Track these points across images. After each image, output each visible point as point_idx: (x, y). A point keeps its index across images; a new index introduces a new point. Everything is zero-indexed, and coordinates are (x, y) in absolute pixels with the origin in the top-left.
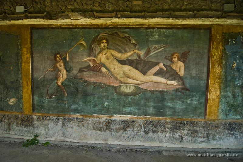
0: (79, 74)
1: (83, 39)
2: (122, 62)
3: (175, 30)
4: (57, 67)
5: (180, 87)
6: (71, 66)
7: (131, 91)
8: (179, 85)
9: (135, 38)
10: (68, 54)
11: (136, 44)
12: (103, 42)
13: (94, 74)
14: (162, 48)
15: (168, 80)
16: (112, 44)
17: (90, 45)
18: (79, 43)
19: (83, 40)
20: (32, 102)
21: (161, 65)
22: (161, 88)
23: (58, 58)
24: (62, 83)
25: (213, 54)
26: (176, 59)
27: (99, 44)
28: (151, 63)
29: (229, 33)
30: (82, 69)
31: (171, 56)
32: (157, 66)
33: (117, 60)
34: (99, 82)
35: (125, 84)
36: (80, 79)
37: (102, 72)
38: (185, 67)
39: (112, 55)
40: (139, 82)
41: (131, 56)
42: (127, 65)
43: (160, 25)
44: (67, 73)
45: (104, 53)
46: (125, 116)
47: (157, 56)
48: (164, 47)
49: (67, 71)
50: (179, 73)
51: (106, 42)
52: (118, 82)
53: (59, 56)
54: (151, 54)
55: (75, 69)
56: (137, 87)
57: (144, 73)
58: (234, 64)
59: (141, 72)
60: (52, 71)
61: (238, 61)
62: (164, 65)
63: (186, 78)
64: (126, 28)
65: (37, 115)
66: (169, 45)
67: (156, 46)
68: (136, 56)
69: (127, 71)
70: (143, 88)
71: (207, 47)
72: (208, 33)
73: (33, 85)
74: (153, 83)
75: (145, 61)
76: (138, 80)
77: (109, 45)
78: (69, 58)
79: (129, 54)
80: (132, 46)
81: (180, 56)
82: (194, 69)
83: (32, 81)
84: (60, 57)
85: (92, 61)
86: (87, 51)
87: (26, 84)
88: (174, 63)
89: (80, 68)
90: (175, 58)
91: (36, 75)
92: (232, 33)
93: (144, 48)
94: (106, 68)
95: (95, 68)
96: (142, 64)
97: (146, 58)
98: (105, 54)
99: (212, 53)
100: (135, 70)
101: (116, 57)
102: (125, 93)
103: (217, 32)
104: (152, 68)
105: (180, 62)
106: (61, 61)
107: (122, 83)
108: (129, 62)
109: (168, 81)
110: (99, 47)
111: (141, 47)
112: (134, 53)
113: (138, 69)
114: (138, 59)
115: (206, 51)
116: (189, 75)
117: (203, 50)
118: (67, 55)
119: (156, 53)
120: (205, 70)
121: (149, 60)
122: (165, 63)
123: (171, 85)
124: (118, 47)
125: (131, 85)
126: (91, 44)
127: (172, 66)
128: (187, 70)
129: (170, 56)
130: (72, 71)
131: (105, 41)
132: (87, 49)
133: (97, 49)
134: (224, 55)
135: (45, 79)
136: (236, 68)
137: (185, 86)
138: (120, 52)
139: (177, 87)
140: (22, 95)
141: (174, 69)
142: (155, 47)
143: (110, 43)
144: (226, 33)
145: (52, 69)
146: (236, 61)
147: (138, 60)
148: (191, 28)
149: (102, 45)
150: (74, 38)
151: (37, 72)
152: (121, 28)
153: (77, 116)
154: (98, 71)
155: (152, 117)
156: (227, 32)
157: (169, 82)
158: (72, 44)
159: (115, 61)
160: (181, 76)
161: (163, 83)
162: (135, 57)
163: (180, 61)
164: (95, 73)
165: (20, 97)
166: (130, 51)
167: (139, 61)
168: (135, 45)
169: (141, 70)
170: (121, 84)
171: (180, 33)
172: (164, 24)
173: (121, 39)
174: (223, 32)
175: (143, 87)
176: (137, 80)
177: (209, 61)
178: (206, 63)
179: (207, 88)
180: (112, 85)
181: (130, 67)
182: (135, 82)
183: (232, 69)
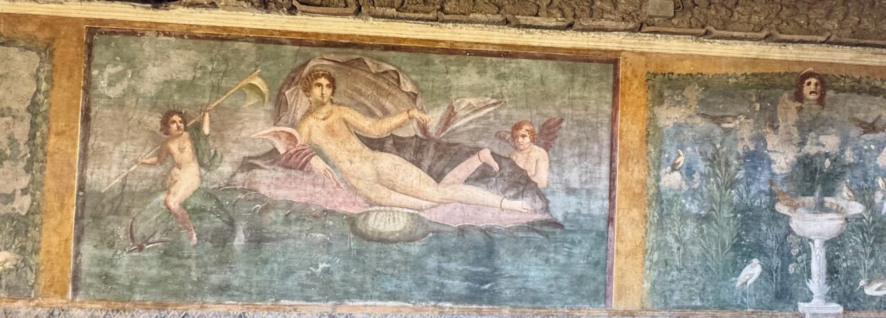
0: (240, 177)
1: (259, 71)
2: (376, 144)
3: (524, 60)
4: (169, 153)
5: (539, 217)
6: (215, 152)
7: (398, 228)
8: (535, 211)
9: (414, 77)
10: (210, 116)
11: (416, 95)
12: (320, 85)
13: (289, 176)
14: (487, 106)
15: (505, 197)
16: (345, 91)
17: (280, 90)
18: (245, 82)
19: (260, 75)
20: (75, 263)
21: (486, 155)
22: (487, 219)
23: (174, 126)
24: (184, 205)
25: (625, 130)
26: (527, 139)
27: (307, 90)
28: (456, 148)
29: (664, 74)
30: (251, 161)
31: (512, 130)
32: (475, 158)
33: (358, 136)
34: (303, 200)
35: (382, 208)
36: (244, 191)
37: (314, 172)
38: (550, 162)
39: (346, 123)
40: (421, 201)
41: (400, 126)
42: (390, 152)
43: (484, 46)
44: (203, 171)
45: (322, 117)
46: (379, 303)
47: (473, 131)
48: (494, 104)
49: (201, 165)
50: (534, 179)
51: (327, 85)
52: (360, 200)
53: (180, 119)
54: (458, 124)
55: (227, 158)
56: (416, 218)
57: (438, 177)
58: (680, 155)
59: (429, 172)
60: (151, 165)
61: (689, 149)
62: (493, 154)
63: (553, 193)
64: (387, 48)
65: (88, 306)
66: (507, 99)
67: (473, 101)
68: (416, 127)
69: (386, 170)
70: (433, 220)
71: (607, 109)
72: (611, 72)
73: (81, 206)
74: (464, 205)
75: (438, 143)
76: (421, 196)
77: (337, 94)
78: (210, 127)
79: (396, 120)
80: (405, 99)
81: (537, 130)
82: (575, 169)
83: (78, 195)
84: (184, 122)
85: (283, 137)
86: (268, 108)
87: (56, 205)
88: (521, 150)
89: (244, 157)
90: (524, 136)
91: (94, 176)
92: (672, 74)
93: (439, 106)
94: (326, 160)
95: (293, 159)
96: (431, 152)
97: (442, 135)
98: (324, 119)
99: (620, 127)
100: (410, 169)
101: (355, 128)
102: (380, 233)
103: (633, 71)
104: (459, 164)
105: (536, 147)
106: (186, 134)
107: (371, 205)
108: (394, 144)
109: (505, 200)
110: (305, 99)
111: (431, 104)
112: (411, 118)
113: (418, 164)
114: (420, 135)
115: (607, 120)
116: (561, 183)
117: (597, 118)
118: (204, 115)
119: (471, 122)
120: (604, 169)
121: (451, 140)
122: (497, 151)
123: (512, 211)
124: (362, 99)
125: (398, 211)
126: (282, 88)
127: (514, 158)
128: (556, 169)
129: (509, 130)
130: (218, 166)
131: (324, 81)
132: (270, 100)
133: (299, 102)
134: (651, 133)
135: (127, 188)
136: (685, 167)
137: (551, 215)
138: (371, 114)
139: (529, 216)
140: (40, 242)
141: (522, 166)
142: (469, 104)
143: (341, 86)
144: (655, 75)
145: (154, 159)
146: (682, 148)
147: (419, 138)
148: (564, 58)
149: (317, 91)
150: (229, 68)
151: (99, 168)
152: (373, 47)
153: (229, 307)
154: (302, 169)
155: (461, 306)
156: (660, 72)
157: (508, 203)
158: (223, 84)
159: (355, 140)
160: (540, 186)
161: (490, 206)
162: (411, 131)
163: (537, 145)
164: (293, 172)
165: (29, 249)
166: (399, 112)
167: (424, 143)
168: (412, 95)
169: (430, 167)
170: (370, 209)
171: (536, 68)
172: (493, 44)
173: (372, 79)
174: (648, 73)
175: (433, 216)
176: (417, 198)
177: (612, 148)
178: (606, 152)
179: (610, 220)
180: (343, 209)
181: (397, 157)
182: (412, 201)
183: (673, 169)
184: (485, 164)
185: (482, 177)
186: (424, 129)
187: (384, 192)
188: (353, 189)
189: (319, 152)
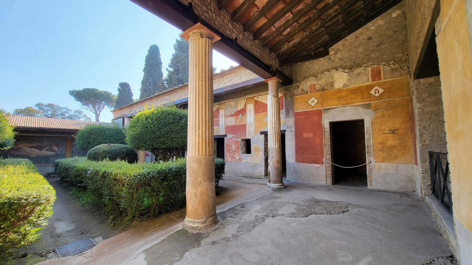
0: (8, 152)
2: (31, 147)
3: (53, 138)
12: (22, 141)
13: (16, 151)
21: (48, 148)
25: (68, 144)
30: (10, 150)
32: (46, 148)
33: (28, 146)
34: (19, 154)
37: (21, 151)
38: (57, 148)
39: (26, 145)
41: (35, 145)
42: (33, 148)
48: (49, 142)
50: (55, 150)
54: (44, 144)
56: (37, 155)
57: (41, 150)
69: (33, 150)
71: (65, 142)
72: (66, 139)
74: (44, 153)
76: (38, 153)
81: (55, 145)
82: (61, 149)
90: (53, 146)
98: (22, 145)
104: (44, 149)
105: (55, 147)
120: (65, 149)
123: (52, 153)
134: (71, 145)
138: (30, 144)
141: (53, 149)
142: (46, 142)
172: (49, 136)
173: (30, 140)
174: (71, 139)
177: (66, 146)
179: (66, 154)
180: (25, 154)
183: (74, 148)
185: (47, 150)
186: (38, 145)
188: (27, 152)
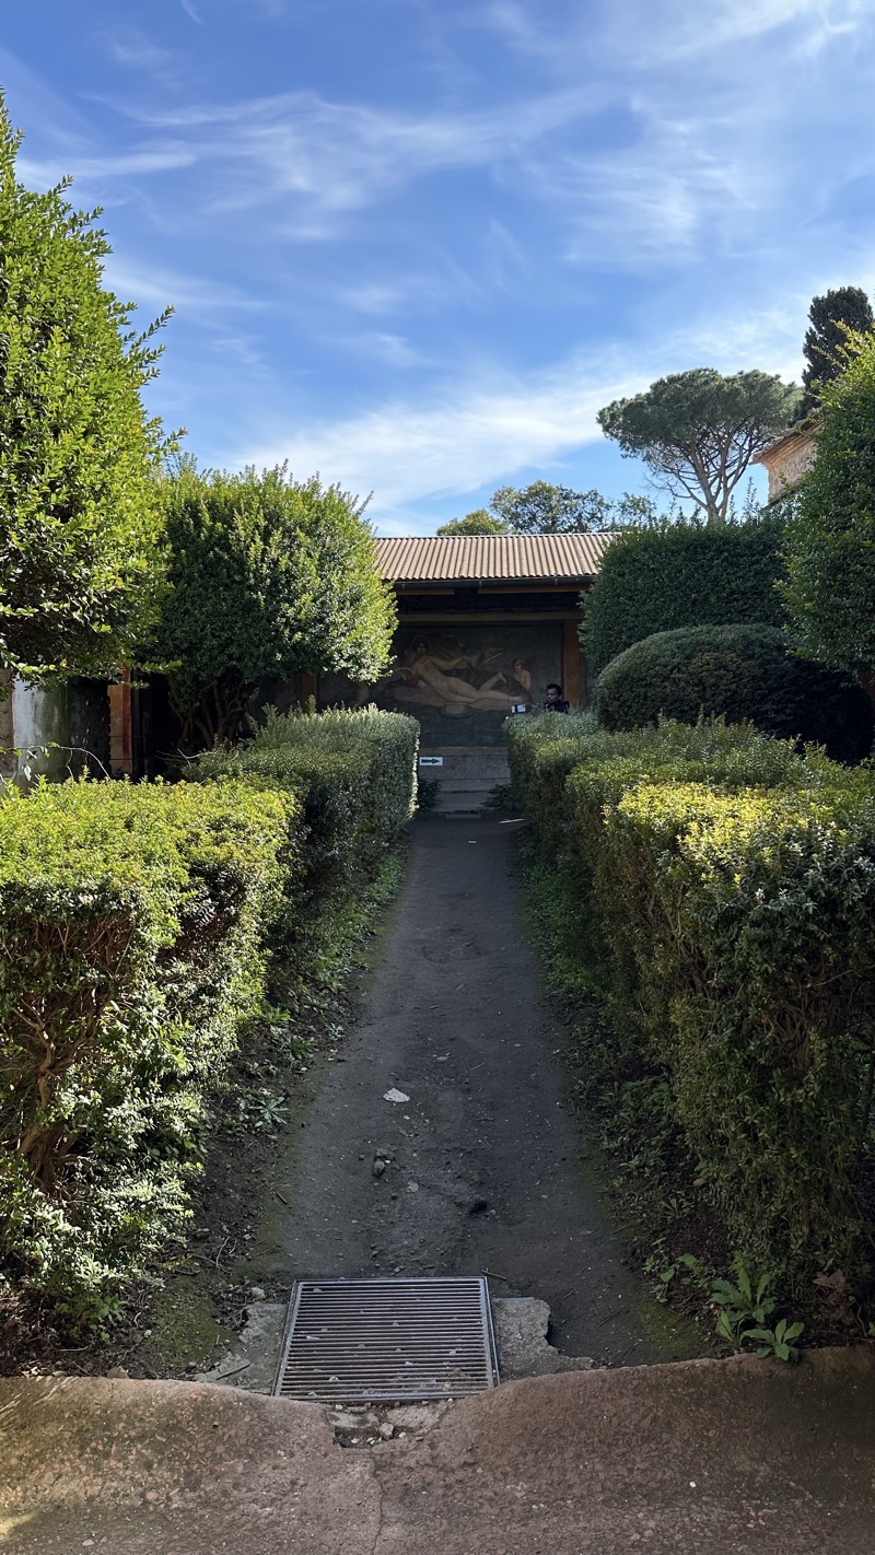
2: (448, 673)
9: (463, 640)
12: (420, 647)
14: (499, 652)
15: (510, 695)
21: (500, 675)
26: (520, 667)
27: (415, 649)
31: (512, 663)
32: (495, 677)
33: (439, 670)
37: (420, 688)
38: (531, 677)
39: (433, 664)
41: (458, 664)
43: (496, 623)
48: (502, 651)
50: (523, 686)
51: (424, 647)
54: (486, 661)
56: (468, 707)
57: (478, 687)
62: (503, 675)
64: (450, 627)
66: (509, 648)
71: (559, 649)
74: (490, 700)
76: (470, 697)
79: (456, 661)
81: (524, 662)
88: (517, 672)
90: (518, 666)
94: (425, 682)
98: (423, 663)
100: (464, 684)
101: (438, 666)
104: (487, 680)
105: (524, 671)
109: (510, 697)
112: (463, 660)
113: (468, 682)
117: (554, 655)
119: (492, 660)
121: (483, 669)
123: (514, 702)
127: (514, 676)
129: (510, 663)
131: (422, 645)
138: (444, 659)
141: (518, 680)
142: (491, 651)
148: (536, 626)
149: (419, 650)
152: (443, 627)
157: (512, 698)
159: (438, 672)
160: (526, 689)
161: (503, 700)
163: (525, 669)
166: (458, 657)
171: (522, 632)
172: (501, 622)
176: (468, 697)
177: (562, 668)
178: (559, 671)
180: (434, 704)
181: (458, 680)
182: (466, 699)
184: (500, 680)
185: (498, 687)
186: (470, 664)
187: (453, 695)
188: (439, 695)
189: (422, 678)
